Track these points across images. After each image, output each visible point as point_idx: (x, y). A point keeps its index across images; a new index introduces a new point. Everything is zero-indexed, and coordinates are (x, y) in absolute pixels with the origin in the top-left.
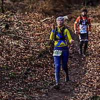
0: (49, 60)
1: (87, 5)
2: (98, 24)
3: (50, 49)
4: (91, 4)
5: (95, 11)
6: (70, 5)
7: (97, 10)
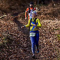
0: (5, 53)
1: (39, 4)
2: (49, 21)
3: (7, 44)
4: (43, 3)
5: (46, 9)
6: (24, 4)
7: (48, 8)
